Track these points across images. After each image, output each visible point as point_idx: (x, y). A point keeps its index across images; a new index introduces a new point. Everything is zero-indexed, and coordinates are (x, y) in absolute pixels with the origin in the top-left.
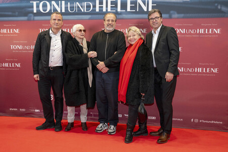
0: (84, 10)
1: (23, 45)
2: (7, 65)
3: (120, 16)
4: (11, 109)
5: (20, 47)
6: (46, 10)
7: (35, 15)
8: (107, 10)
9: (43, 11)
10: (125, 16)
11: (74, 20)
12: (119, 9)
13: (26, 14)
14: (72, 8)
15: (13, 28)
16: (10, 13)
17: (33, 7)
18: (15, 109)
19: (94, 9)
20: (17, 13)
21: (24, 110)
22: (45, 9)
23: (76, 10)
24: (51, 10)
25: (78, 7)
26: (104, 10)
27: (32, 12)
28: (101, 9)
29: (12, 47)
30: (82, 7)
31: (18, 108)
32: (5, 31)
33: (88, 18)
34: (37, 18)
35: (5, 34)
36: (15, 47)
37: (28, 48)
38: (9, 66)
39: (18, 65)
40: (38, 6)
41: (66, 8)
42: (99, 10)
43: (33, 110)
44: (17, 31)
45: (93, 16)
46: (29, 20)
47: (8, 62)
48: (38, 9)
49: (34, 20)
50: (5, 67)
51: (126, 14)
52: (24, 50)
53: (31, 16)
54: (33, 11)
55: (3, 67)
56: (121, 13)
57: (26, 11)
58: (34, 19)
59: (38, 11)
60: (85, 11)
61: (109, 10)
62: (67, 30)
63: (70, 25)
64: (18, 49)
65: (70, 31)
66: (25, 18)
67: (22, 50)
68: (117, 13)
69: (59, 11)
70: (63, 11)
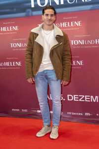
1: (23, 42)
2: (8, 64)
4: (13, 110)
5: (20, 45)
6: (44, 4)
11: (73, 12)
13: (24, 10)
15: (12, 25)
16: (8, 10)
17: (30, 2)
18: (17, 110)
20: (15, 10)
21: (26, 111)
22: (43, 2)
24: (49, 3)
27: (30, 7)
29: (12, 45)
31: (21, 109)
32: (4, 29)
33: (89, 9)
34: (35, 13)
35: (5, 32)
36: (15, 45)
38: (10, 65)
39: (19, 64)
43: (35, 111)
44: (16, 28)
45: (95, 6)
46: (27, 17)
47: (9, 61)
48: (36, 3)
49: (32, 16)
50: (6, 66)
52: (24, 48)
53: (29, 11)
54: (31, 5)
55: (4, 66)
57: (23, 7)
58: (32, 14)
59: (36, 5)
62: (67, 23)
63: (70, 18)
64: (18, 47)
65: (70, 24)
66: (23, 14)
67: (22, 47)
69: (58, 4)
70: (62, 3)
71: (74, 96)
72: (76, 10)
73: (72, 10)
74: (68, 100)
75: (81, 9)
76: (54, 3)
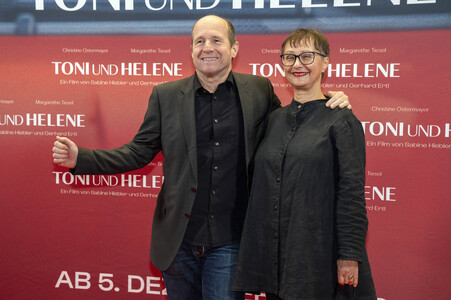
0: (194, 4)
3: (309, 24)
6: (75, 4)
7: (41, 16)
8: (267, 4)
9: (67, 4)
10: (325, 23)
11: (161, 34)
12: (307, 2)
13: (10, 15)
23: (168, 2)
26: (259, 3)
27: (30, 8)
34: (45, 28)
37: (14, 122)
42: (243, 4)
46: (19, 34)
49: (35, 34)
51: (329, 16)
53: (27, 21)
54: (34, 4)
56: (312, 14)
58: (35, 29)
59: (50, 5)
60: (198, 7)
61: (275, 2)
62: (141, 66)
63: (150, 51)
65: (150, 70)
68: (300, 13)
70: (129, 6)
71: (149, 279)
72: (168, 30)
73: (158, 30)
74: (130, 290)
75: (182, 30)
76: (104, 2)
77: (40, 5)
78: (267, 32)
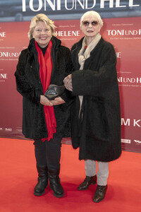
1: (10, 51)
3: (133, 13)
5: (7, 55)
6: (37, 9)
8: (114, 6)
9: (34, 9)
12: (131, 4)
13: (13, 14)
14: (70, 4)
17: (21, 5)
19: (98, 4)
20: (3, 13)
21: (10, 130)
22: (36, 6)
23: (74, 6)
24: (43, 8)
25: (78, 3)
26: (111, 6)
27: (21, 11)
28: (107, 4)
30: (82, 3)
31: (4, 128)
34: (26, 18)
37: (15, 56)
39: (4, 76)
40: (27, 4)
41: (62, 5)
42: (105, 6)
44: (3, 35)
46: (17, 21)
48: (28, 7)
49: (23, 21)
51: (140, 10)
52: (11, 58)
53: (19, 16)
54: (22, 9)
56: (133, 9)
57: (12, 10)
58: (22, 19)
59: (28, 9)
60: (86, 8)
61: (118, 5)
62: (64, 33)
63: (67, 26)
64: (4, 57)
65: (67, 34)
66: (12, 19)
67: (9, 57)
68: (128, 9)
69: (54, 9)
70: (59, 8)
73: (70, 18)
75: (80, 17)
76: (49, 7)
77: (24, 10)
78: (115, 17)
